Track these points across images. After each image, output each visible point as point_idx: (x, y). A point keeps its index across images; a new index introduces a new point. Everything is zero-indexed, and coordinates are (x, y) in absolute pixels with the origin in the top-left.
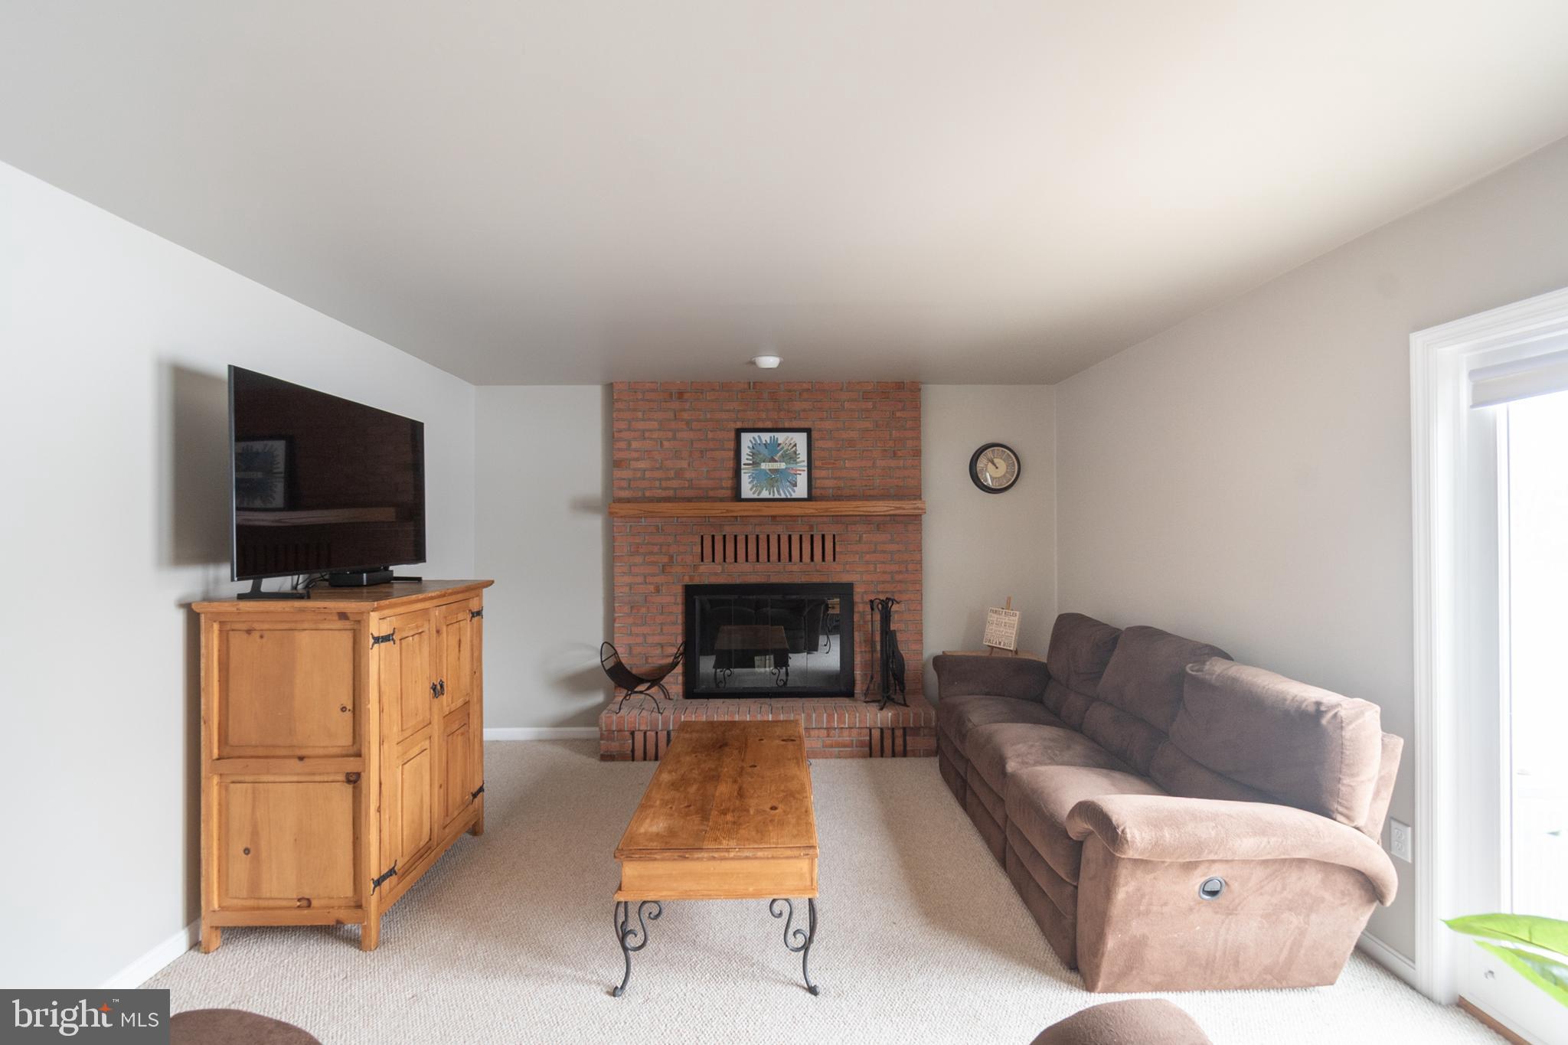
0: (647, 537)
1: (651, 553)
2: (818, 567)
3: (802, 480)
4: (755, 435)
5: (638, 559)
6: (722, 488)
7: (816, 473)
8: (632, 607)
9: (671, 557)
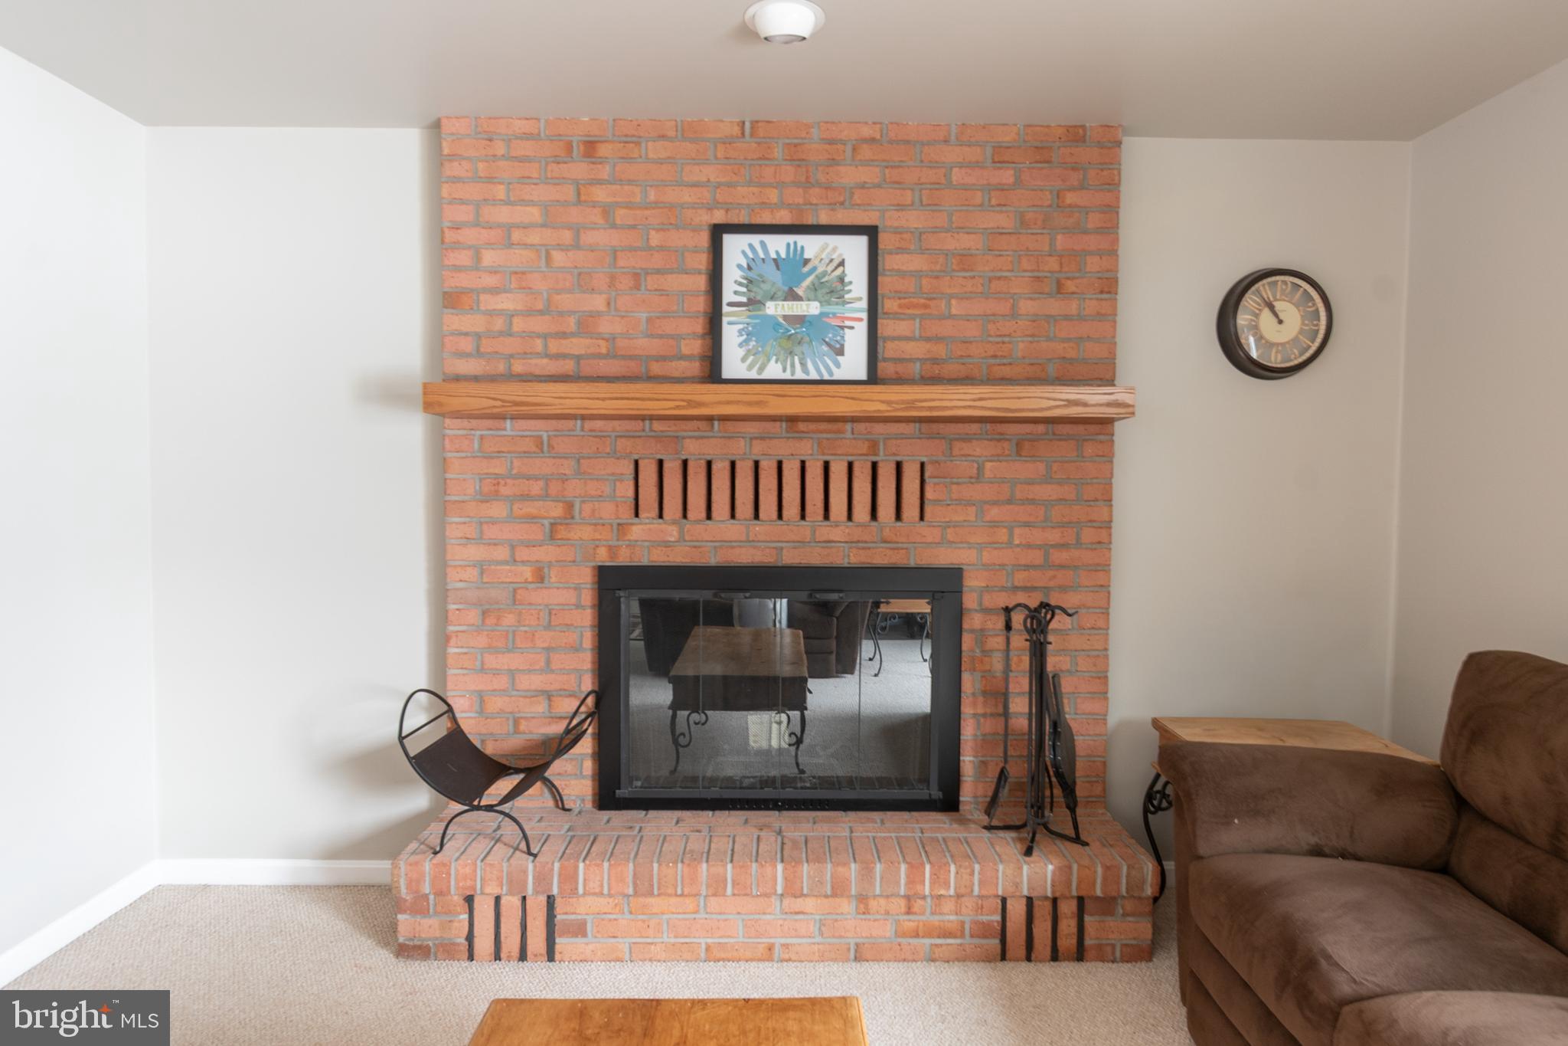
0: (516, 463)
1: (526, 497)
2: (887, 532)
3: (856, 341)
4: (755, 239)
5: (498, 510)
6: (682, 357)
7: (886, 327)
8: (485, 613)
9: (570, 506)
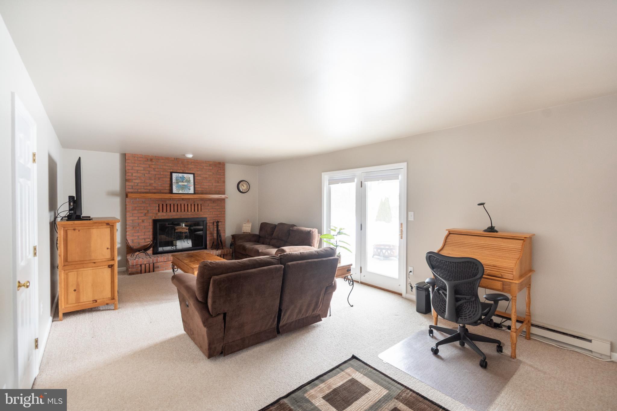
0: (139, 205)
1: (141, 210)
2: (196, 213)
3: (192, 188)
4: (177, 174)
5: (136, 212)
6: (166, 190)
7: (196, 186)
8: (133, 227)
9: (148, 211)
